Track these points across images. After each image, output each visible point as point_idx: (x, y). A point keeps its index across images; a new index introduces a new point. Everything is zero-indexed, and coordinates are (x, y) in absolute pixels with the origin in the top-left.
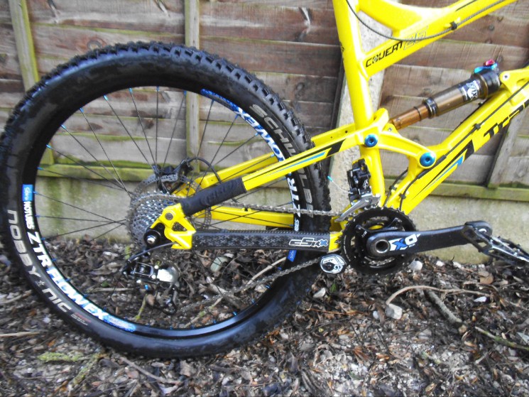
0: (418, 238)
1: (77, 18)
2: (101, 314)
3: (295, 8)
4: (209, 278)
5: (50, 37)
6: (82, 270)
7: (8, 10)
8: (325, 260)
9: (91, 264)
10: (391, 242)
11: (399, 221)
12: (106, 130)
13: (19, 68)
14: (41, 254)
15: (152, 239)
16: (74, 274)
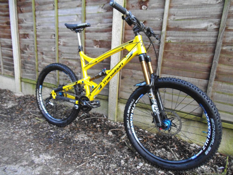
2: (46, 112)
8: (75, 106)
10: (84, 103)
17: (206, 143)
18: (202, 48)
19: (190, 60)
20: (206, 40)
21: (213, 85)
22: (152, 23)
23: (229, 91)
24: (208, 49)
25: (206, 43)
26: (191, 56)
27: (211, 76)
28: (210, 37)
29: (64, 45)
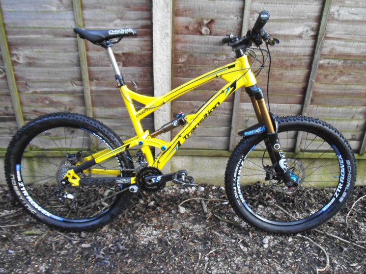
0: (162, 178)
1: (38, 90)
2: (49, 214)
3: (130, 82)
4: (101, 199)
5: (27, 99)
6: (44, 199)
7: (8, 89)
8: (131, 187)
9: (48, 196)
10: (152, 179)
11: (156, 172)
12: (53, 135)
13: (14, 112)
14: (24, 191)
15: (64, 183)
16: (40, 200)
17: (339, 189)
18: (295, 62)
19: (280, 80)
20: (301, 52)
21: (308, 111)
22: (224, 24)
23: (324, 114)
24: (303, 64)
25: (300, 56)
26: (282, 74)
27: (306, 99)
28: (305, 47)
29: (30, 65)
